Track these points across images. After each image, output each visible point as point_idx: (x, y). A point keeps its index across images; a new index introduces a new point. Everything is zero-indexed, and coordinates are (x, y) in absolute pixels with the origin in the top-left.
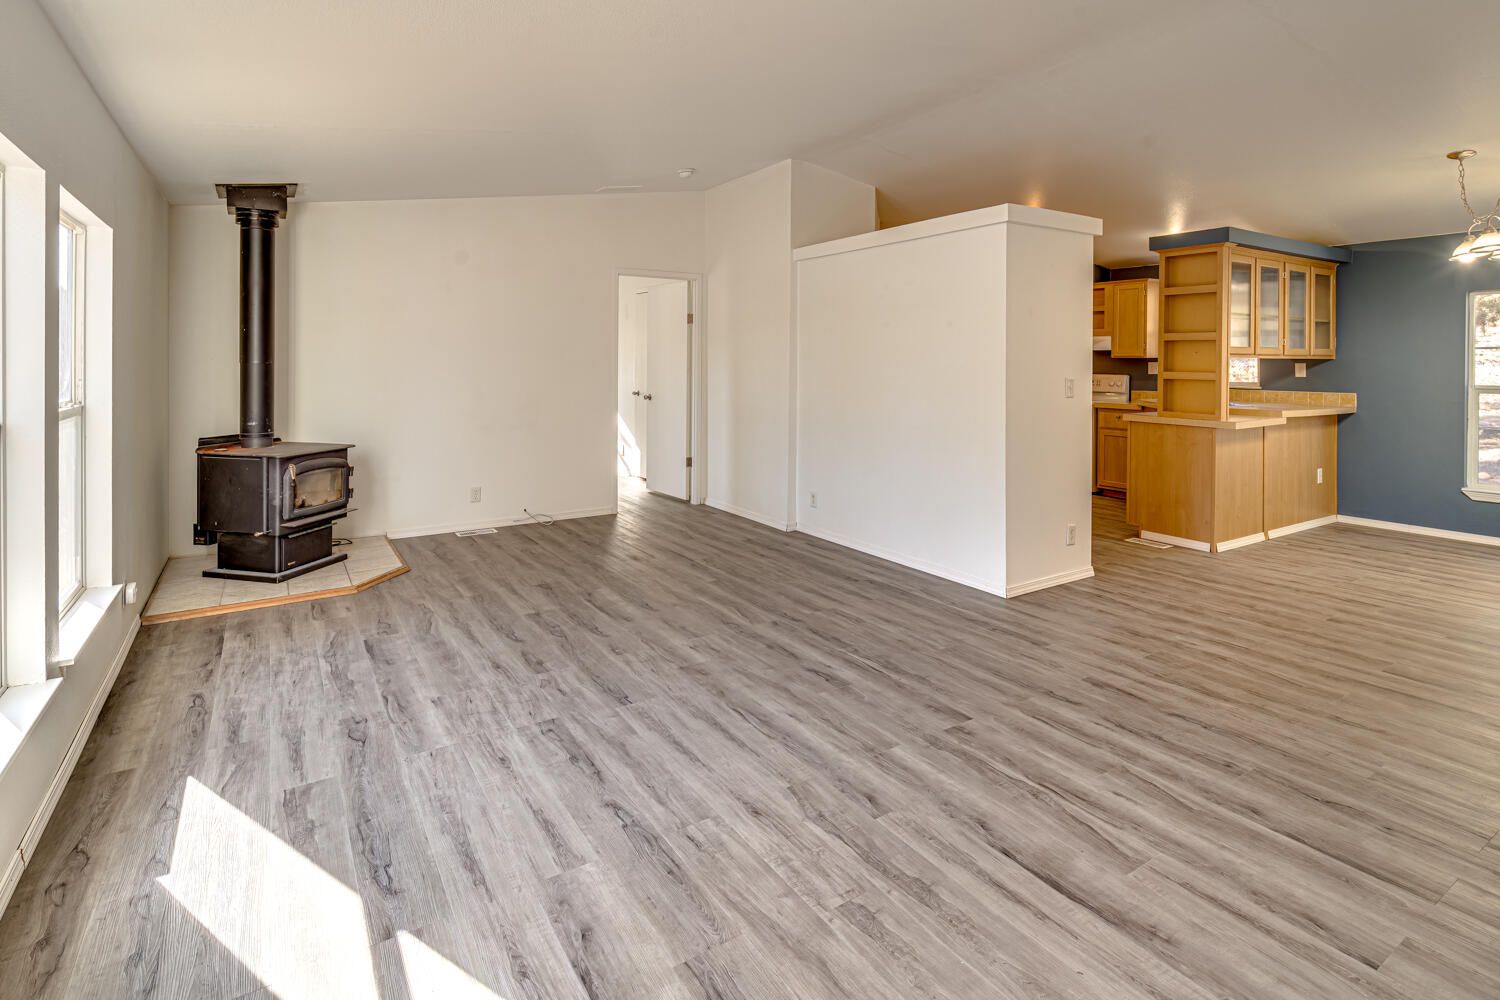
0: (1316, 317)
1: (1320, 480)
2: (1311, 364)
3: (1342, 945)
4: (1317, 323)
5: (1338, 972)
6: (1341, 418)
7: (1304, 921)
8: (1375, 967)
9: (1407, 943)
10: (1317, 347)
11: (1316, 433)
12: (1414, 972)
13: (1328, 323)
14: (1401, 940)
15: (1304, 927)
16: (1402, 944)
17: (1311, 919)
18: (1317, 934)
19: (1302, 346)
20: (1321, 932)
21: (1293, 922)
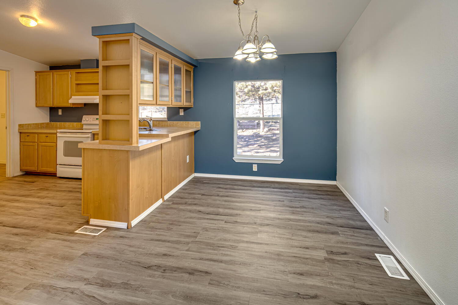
0: (186, 88)
1: (188, 161)
2: (186, 109)
4: (186, 91)
6: (195, 132)
10: (186, 102)
11: (186, 140)
13: (191, 92)
19: (181, 101)
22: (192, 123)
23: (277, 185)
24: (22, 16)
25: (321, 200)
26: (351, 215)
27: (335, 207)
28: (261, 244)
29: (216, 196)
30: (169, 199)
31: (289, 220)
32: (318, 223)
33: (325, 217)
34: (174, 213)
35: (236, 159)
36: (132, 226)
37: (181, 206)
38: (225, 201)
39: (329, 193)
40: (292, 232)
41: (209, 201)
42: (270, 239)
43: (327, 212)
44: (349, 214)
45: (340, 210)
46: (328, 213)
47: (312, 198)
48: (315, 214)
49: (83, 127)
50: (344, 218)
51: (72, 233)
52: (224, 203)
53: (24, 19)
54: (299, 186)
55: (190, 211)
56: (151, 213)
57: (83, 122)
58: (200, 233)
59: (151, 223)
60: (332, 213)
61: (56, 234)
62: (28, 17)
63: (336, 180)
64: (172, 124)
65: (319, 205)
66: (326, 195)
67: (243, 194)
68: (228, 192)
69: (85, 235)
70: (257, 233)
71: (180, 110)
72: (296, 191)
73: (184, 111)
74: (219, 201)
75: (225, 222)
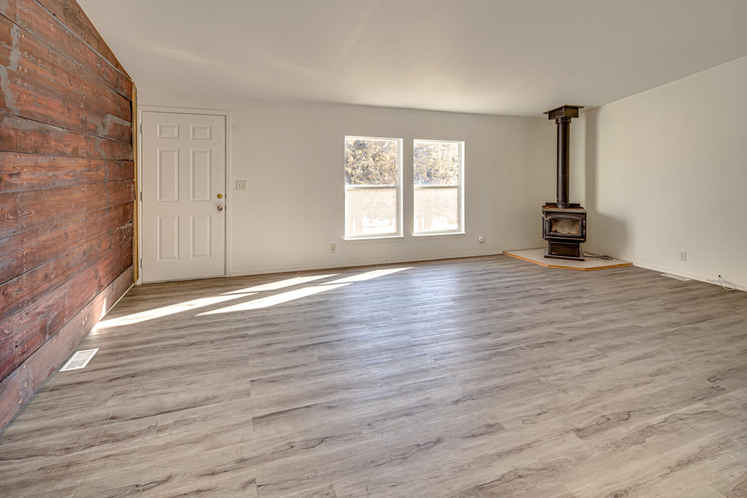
3: (262, 381)
5: (256, 373)
7: (274, 379)
8: (251, 381)
9: (249, 394)
12: (242, 388)
14: (251, 394)
15: (273, 378)
16: (250, 393)
17: (274, 381)
18: (269, 378)
20: (268, 380)
21: (277, 377)
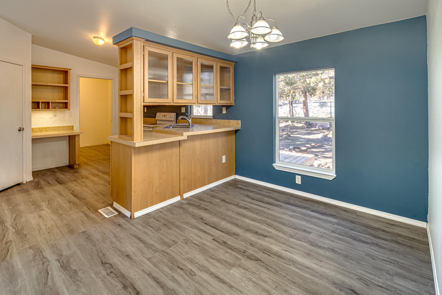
22: (233, 122)
23: (322, 207)
24: (94, 37)
25: (373, 248)
26: (413, 290)
27: (390, 267)
28: (224, 282)
29: (234, 205)
30: (190, 198)
31: (292, 263)
32: (334, 283)
33: (355, 277)
34: (179, 213)
35: (278, 165)
36: (135, 217)
37: (192, 208)
38: (238, 214)
39: (399, 239)
40: (280, 283)
41: (223, 210)
42: (240, 281)
43: (367, 270)
44: (410, 287)
45: (398, 275)
46: (366, 272)
47: (360, 241)
48: (342, 267)
49: (157, 122)
50: (391, 291)
51: (96, 211)
52: (234, 215)
53: (96, 39)
54: (355, 216)
55: (194, 216)
56: (162, 208)
57: (157, 118)
58: (178, 244)
59: (151, 219)
60: (375, 276)
61: (88, 208)
62: (98, 38)
63: (426, 221)
64: (216, 122)
65: (363, 253)
66: (392, 241)
67: (265, 210)
68: (251, 203)
69: (101, 215)
70: (232, 265)
71: (223, 108)
72: (343, 222)
73: (226, 109)
74: (233, 211)
75: (213, 239)
